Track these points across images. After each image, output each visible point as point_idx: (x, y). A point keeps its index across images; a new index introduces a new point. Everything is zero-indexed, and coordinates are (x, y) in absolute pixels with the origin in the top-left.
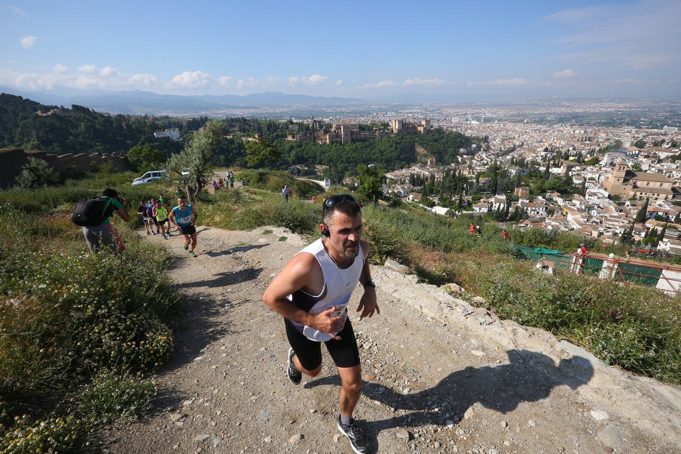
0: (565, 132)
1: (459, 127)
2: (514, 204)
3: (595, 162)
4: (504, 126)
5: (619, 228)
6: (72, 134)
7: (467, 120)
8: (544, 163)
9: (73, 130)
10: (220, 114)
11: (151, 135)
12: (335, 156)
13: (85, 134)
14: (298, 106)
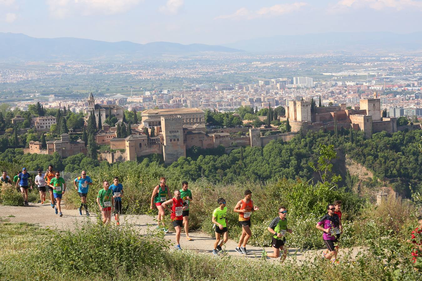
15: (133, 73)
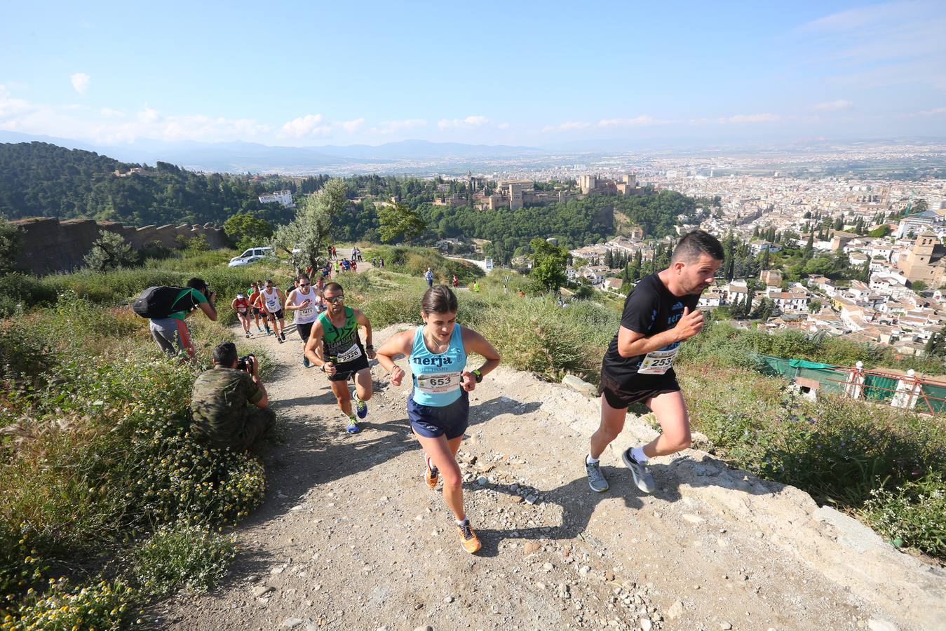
0: (836, 189)
1: (677, 184)
2: (760, 294)
3: (886, 232)
4: (744, 181)
5: (923, 331)
6: (155, 200)
7: (689, 174)
8: (805, 235)
9: (157, 194)
10: (343, 171)
11: (254, 200)
12: (500, 227)
13: (172, 199)
14: (450, 159)
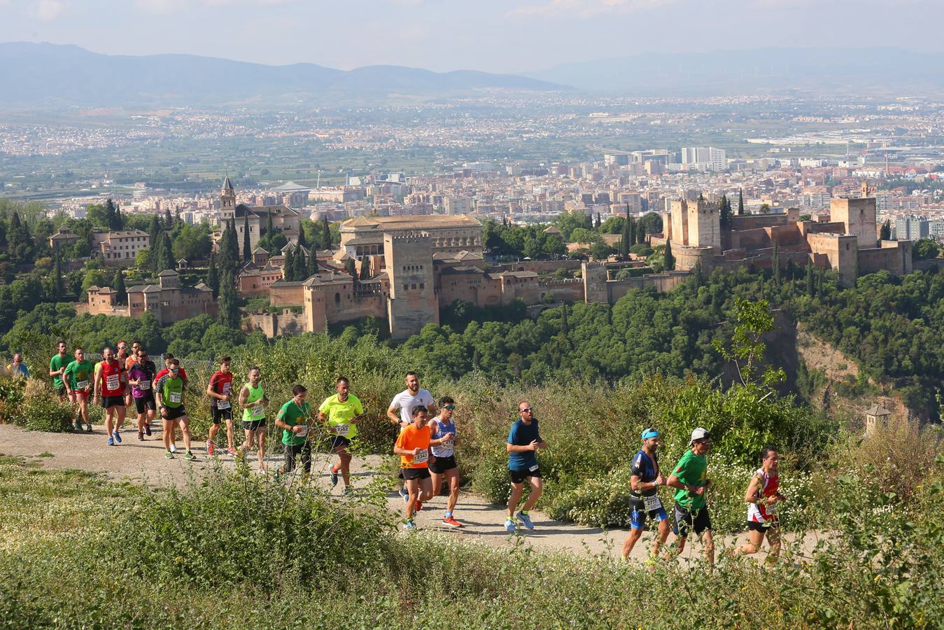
15: (322, 135)
